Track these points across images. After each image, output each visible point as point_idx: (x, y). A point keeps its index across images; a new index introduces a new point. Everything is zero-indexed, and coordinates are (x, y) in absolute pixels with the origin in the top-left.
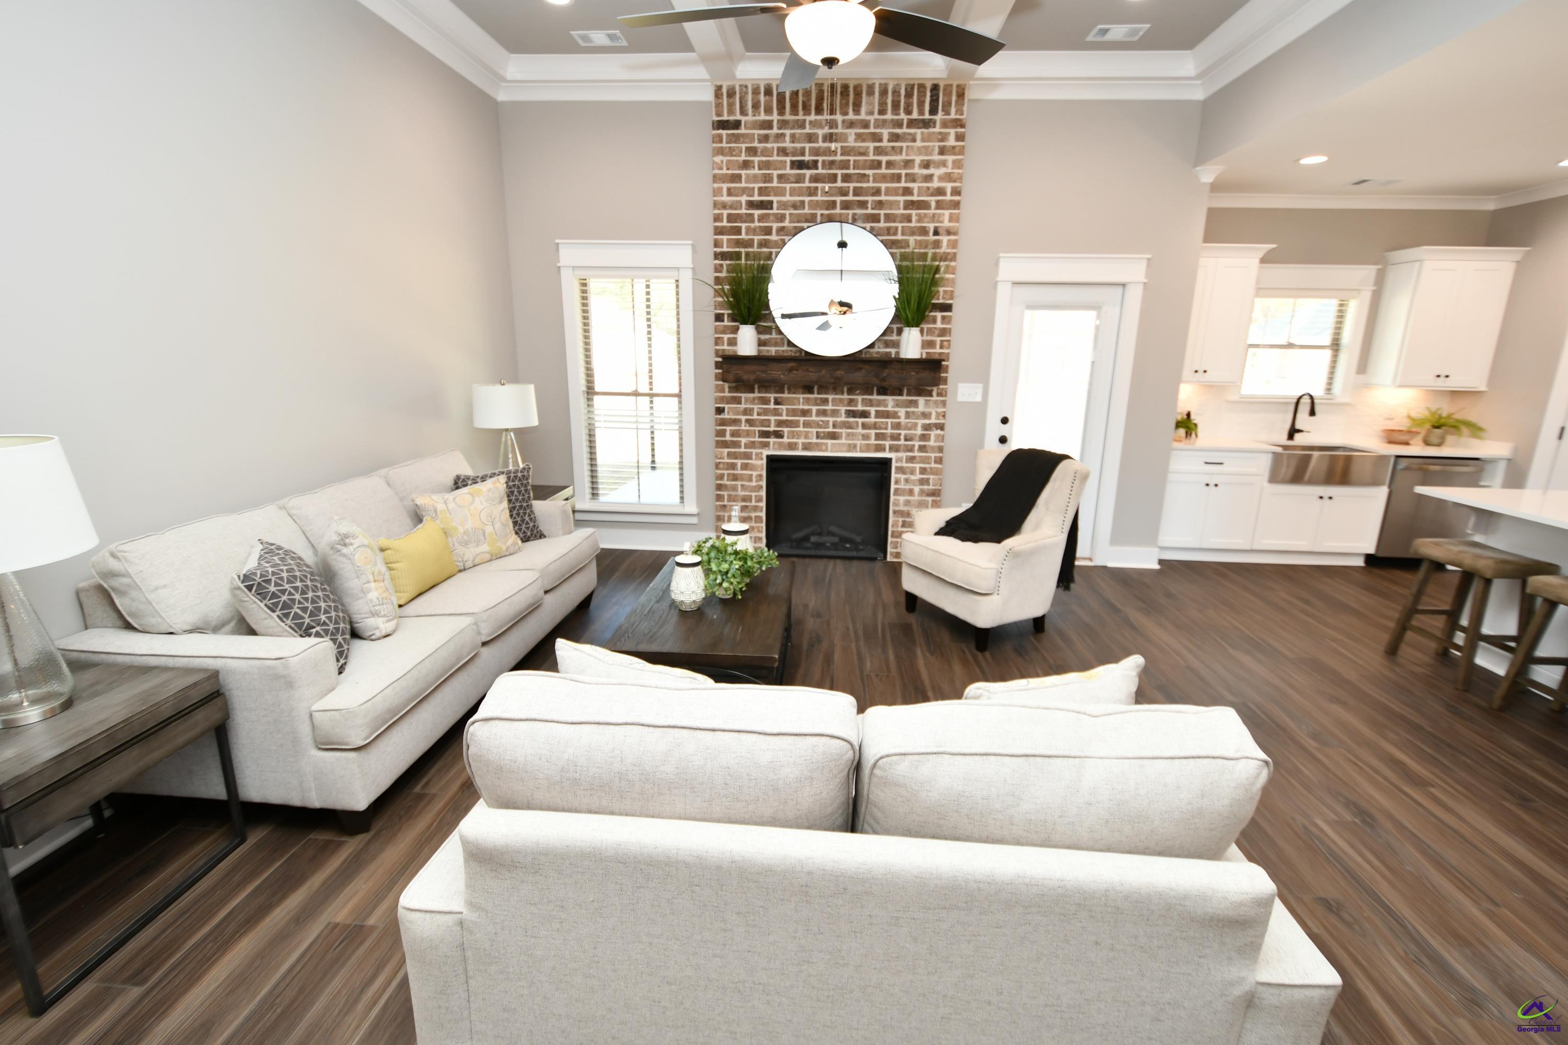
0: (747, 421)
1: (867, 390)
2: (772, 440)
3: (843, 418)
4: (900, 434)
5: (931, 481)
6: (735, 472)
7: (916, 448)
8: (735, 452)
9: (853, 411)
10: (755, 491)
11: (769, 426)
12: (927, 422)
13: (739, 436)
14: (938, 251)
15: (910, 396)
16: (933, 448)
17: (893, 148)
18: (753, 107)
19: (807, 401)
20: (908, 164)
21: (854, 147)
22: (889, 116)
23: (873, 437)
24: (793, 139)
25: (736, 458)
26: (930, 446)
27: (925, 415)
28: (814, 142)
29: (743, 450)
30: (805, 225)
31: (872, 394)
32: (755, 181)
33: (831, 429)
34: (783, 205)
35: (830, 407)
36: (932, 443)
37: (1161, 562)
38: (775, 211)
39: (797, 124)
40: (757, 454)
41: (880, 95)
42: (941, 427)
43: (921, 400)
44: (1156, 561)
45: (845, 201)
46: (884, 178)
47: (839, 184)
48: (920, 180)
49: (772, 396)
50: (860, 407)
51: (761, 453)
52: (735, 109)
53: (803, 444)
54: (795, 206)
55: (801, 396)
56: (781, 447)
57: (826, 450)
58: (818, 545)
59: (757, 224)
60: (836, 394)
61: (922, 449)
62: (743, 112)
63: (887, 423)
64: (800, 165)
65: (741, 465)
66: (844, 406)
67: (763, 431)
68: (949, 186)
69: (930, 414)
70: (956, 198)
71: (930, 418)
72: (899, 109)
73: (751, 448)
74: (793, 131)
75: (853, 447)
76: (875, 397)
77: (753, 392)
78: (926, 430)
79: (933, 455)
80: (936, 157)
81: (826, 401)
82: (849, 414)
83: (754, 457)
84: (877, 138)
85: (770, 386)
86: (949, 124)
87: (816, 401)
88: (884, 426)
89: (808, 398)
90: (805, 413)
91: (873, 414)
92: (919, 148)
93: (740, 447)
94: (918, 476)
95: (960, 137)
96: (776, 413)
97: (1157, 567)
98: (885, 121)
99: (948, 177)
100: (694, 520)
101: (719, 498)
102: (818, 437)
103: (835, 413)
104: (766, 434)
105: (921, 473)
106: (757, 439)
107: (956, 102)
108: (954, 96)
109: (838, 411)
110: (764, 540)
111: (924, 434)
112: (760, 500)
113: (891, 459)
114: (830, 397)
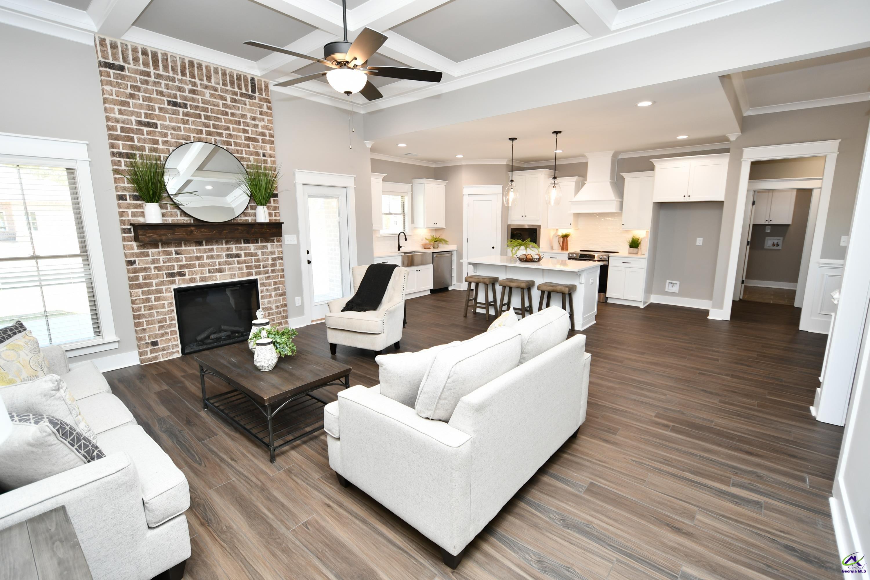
0: (155, 268)
1: (238, 242)
2: (177, 278)
3: (225, 259)
4: (260, 265)
5: (280, 288)
6: (150, 304)
7: (270, 271)
8: (148, 290)
9: (231, 255)
10: (169, 314)
11: (174, 270)
12: (274, 256)
13: (151, 279)
14: (266, 165)
15: (263, 243)
16: (278, 270)
17: (234, 106)
18: (133, 59)
19: (199, 251)
20: (243, 116)
21: (210, 101)
22: (229, 88)
23: (245, 269)
24: (167, 87)
25: (150, 294)
26: (277, 269)
27: (272, 253)
28: (183, 92)
29: (154, 288)
30: (184, 142)
31: (241, 243)
32: (142, 109)
33: (218, 267)
34: (166, 127)
35: (215, 253)
36: (278, 267)
38: (159, 129)
39: (169, 79)
40: (166, 290)
41: (222, 75)
42: (281, 259)
43: (269, 245)
45: (208, 131)
46: (231, 121)
47: (203, 120)
48: (252, 126)
49: (173, 249)
50: (234, 252)
51: (170, 288)
52: (119, 57)
53: (200, 278)
54: (174, 129)
55: (195, 248)
56: (184, 281)
57: (217, 280)
58: (218, 339)
59: (146, 136)
60: (218, 245)
61: (273, 271)
62: (125, 60)
63: (252, 259)
64: (175, 104)
65: (155, 298)
66: (224, 252)
67: (169, 273)
68: (267, 132)
69: (275, 252)
70: (272, 139)
71: (275, 255)
72: (234, 86)
73: (161, 285)
74: (166, 82)
75: (233, 276)
76: (243, 245)
77: (158, 248)
78: (274, 261)
79: (279, 274)
80: (259, 116)
81: (212, 250)
82: (228, 257)
83: (164, 291)
84: (224, 99)
85: (171, 243)
86: (263, 100)
87: (205, 250)
88: (250, 261)
89: (199, 249)
90: (198, 258)
91: (243, 255)
92: (248, 109)
93: (151, 286)
94: (273, 287)
95: (269, 108)
96: (178, 260)
98: (227, 90)
99: (266, 127)
100: (116, 346)
101: (137, 325)
102: (209, 272)
103: (219, 256)
104: (172, 275)
105: (274, 285)
106: (165, 279)
107: (265, 90)
108: (263, 87)
109: (221, 255)
110: (180, 346)
111: (273, 263)
112: (173, 320)
113: (257, 279)
114: (215, 247)
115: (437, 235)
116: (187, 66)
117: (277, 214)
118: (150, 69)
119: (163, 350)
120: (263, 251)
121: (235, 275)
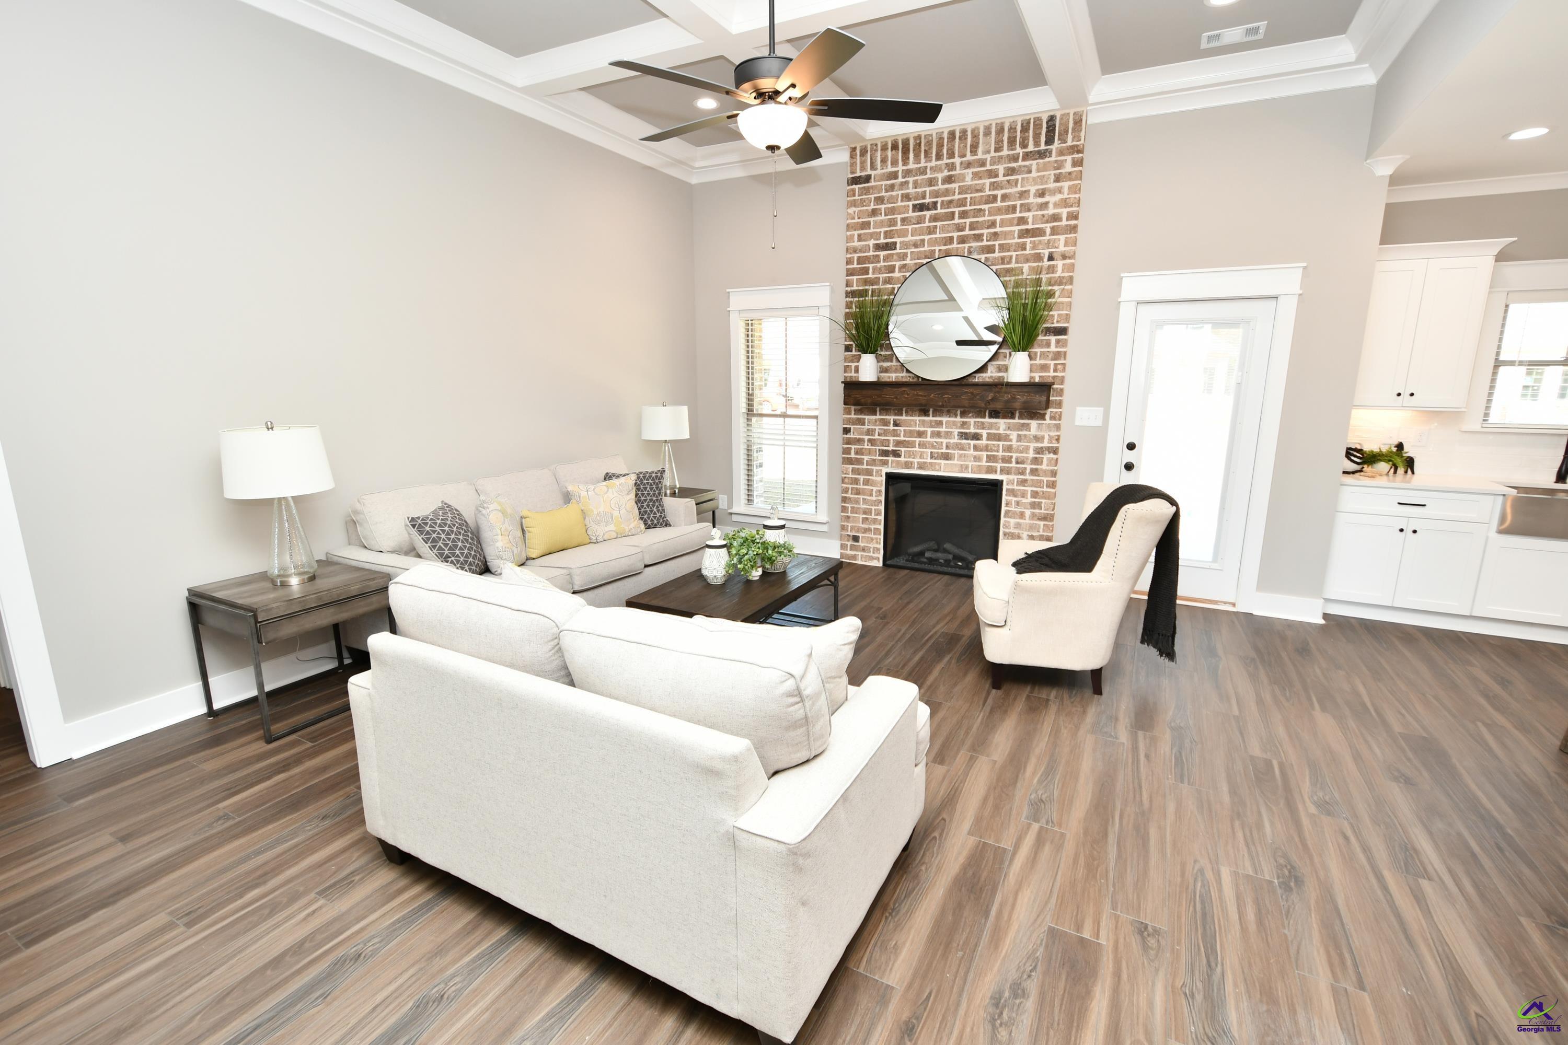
0: (870, 441)
1: (980, 413)
2: (891, 459)
3: (955, 440)
4: (1011, 457)
5: (1043, 505)
6: (858, 487)
7: (1028, 471)
8: (858, 468)
9: (966, 434)
10: (875, 506)
11: (888, 446)
12: (1040, 445)
13: (862, 454)
14: (1052, 276)
15: (1023, 419)
16: (1045, 471)
17: (1008, 181)
18: (882, 161)
19: (923, 423)
20: (1023, 194)
21: (971, 185)
22: (1005, 152)
23: (985, 459)
24: (916, 185)
25: (859, 474)
26: (1042, 469)
27: (1037, 439)
28: (934, 186)
29: (865, 467)
30: (925, 261)
31: (984, 417)
32: (882, 227)
33: (944, 450)
34: (905, 245)
35: (943, 429)
36: (1044, 467)
37: (1326, 616)
38: (898, 251)
39: (920, 171)
40: (877, 471)
41: (996, 135)
42: (1055, 451)
43: (1034, 424)
44: (1321, 615)
45: (961, 236)
46: (999, 211)
47: (957, 221)
48: (1036, 208)
49: (891, 418)
50: (972, 430)
51: (881, 470)
52: (867, 166)
53: (918, 463)
54: (916, 245)
55: (917, 418)
56: (898, 464)
57: (940, 470)
58: (931, 561)
59: (882, 264)
60: (949, 417)
61: (1034, 472)
62: (873, 167)
63: (998, 446)
64: (921, 208)
65: (864, 481)
66: (956, 428)
67: (883, 450)
69: (1043, 437)
70: (1073, 222)
71: (1043, 442)
72: (1015, 145)
73: (872, 466)
74: (915, 178)
75: (965, 468)
76: (987, 420)
77: (876, 415)
78: (1039, 453)
79: (1045, 479)
80: (1052, 185)
81: (940, 424)
82: (961, 436)
83: (874, 474)
84: (993, 174)
85: (890, 409)
86: (1065, 152)
87: (931, 424)
88: (995, 449)
89: (924, 421)
90: (920, 434)
91: (985, 436)
92: (1034, 179)
93: (863, 464)
94: (1029, 500)
95: (1077, 163)
96: (895, 433)
97: (1323, 622)
98: (1001, 157)
99: (1065, 203)
100: (825, 528)
101: (844, 509)
102: (932, 457)
103: (948, 435)
104: (885, 453)
105: (1032, 496)
106: (877, 457)
107: (1073, 129)
108: (1071, 125)
109: (951, 433)
110: (882, 552)
111: (1036, 458)
112: (878, 514)
113: (1002, 481)
114: (944, 419)
116: (946, 141)
117: (1059, 367)
119: (863, 550)
120: (1020, 433)
121: (967, 467)
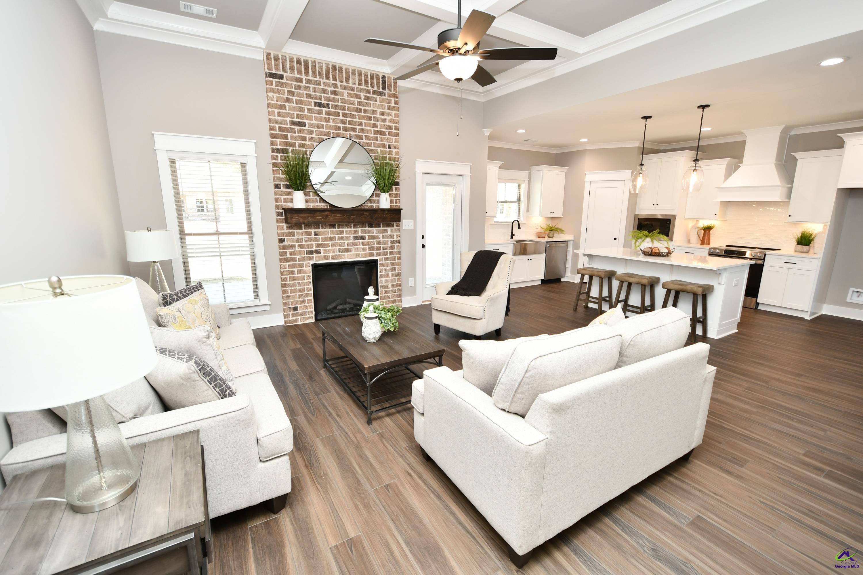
0: (299, 245)
1: (364, 225)
2: (314, 255)
4: (380, 247)
5: (396, 269)
6: (294, 276)
7: (389, 253)
8: (293, 264)
9: (357, 237)
10: (306, 285)
11: (312, 248)
12: (393, 240)
13: (295, 255)
14: (390, 156)
15: (384, 227)
16: (396, 252)
17: (366, 103)
18: (290, 68)
19: (333, 232)
20: (374, 112)
21: (347, 100)
22: (363, 87)
24: (315, 90)
25: (294, 268)
27: (392, 236)
28: (326, 94)
29: (297, 262)
30: (325, 138)
31: (366, 227)
32: (295, 110)
33: (346, 247)
34: (312, 126)
35: (345, 235)
36: (395, 250)
38: (307, 128)
39: (316, 83)
40: (306, 264)
41: (358, 76)
42: (399, 242)
43: (389, 229)
45: (344, 127)
46: (363, 117)
47: (341, 117)
48: (381, 121)
49: (313, 231)
50: (360, 234)
51: (309, 263)
52: (280, 68)
53: (332, 256)
54: (318, 127)
55: (329, 230)
56: (320, 258)
57: (345, 258)
58: (343, 310)
59: (297, 134)
60: (347, 228)
61: (391, 253)
62: (284, 70)
63: (374, 242)
64: (320, 105)
65: (297, 271)
66: (352, 234)
67: (309, 251)
68: (393, 125)
69: (394, 236)
70: (397, 131)
71: (394, 238)
72: (368, 85)
73: (302, 261)
74: (314, 86)
75: (358, 255)
76: (367, 228)
77: (302, 229)
78: (392, 244)
79: (396, 256)
80: (387, 111)
81: (342, 232)
82: (355, 238)
83: (305, 266)
84: (358, 97)
85: (311, 225)
86: (391, 96)
87: (337, 232)
89: (333, 231)
90: (331, 239)
91: (367, 237)
92: (379, 105)
93: (296, 261)
94: (390, 267)
95: (396, 103)
96: (316, 240)
98: (361, 89)
99: (393, 121)
100: (268, 308)
101: (284, 292)
102: (339, 252)
103: (348, 238)
104: (311, 252)
105: (392, 265)
106: (306, 255)
107: (394, 86)
108: (392, 84)
109: (349, 237)
110: (314, 313)
111: (392, 246)
112: (309, 290)
113: (377, 260)
114: (345, 230)
115: (553, 224)
116: (331, 70)
117: (398, 201)
118: (302, 75)
119: (302, 315)
120: (383, 234)
121: (359, 255)
